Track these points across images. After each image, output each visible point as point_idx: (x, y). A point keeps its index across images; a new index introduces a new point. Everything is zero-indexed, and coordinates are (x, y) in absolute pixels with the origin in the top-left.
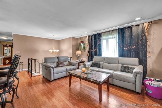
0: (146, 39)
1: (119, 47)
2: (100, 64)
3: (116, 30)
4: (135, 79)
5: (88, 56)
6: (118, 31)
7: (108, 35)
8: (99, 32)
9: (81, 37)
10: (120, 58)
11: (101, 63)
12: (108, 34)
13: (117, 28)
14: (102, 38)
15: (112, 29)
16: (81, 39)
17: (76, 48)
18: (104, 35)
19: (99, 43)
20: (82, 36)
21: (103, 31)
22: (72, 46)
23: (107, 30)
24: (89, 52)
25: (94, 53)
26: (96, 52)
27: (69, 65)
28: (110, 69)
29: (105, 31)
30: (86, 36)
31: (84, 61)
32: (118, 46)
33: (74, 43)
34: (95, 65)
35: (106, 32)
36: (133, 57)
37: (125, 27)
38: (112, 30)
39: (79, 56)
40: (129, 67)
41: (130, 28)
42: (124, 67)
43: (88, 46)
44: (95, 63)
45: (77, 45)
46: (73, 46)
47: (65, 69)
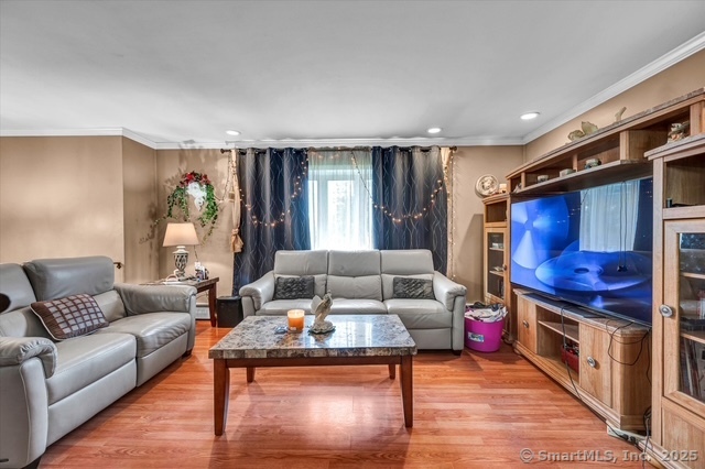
0: (446, 196)
1: (376, 212)
2: (313, 284)
3: (365, 149)
4: (449, 313)
5: (238, 250)
6: (371, 154)
7: (334, 164)
8: (297, 145)
9: (189, 146)
10: (382, 251)
11: (316, 276)
12: (335, 159)
13: (371, 143)
14: (310, 172)
15: (351, 143)
16: (181, 161)
17: (152, 205)
18: (318, 162)
19: (298, 192)
20: (192, 142)
21: (317, 144)
22: (126, 192)
23: (331, 144)
24: (241, 233)
25: (269, 234)
26: (280, 229)
27: (127, 314)
28: (356, 295)
29: (324, 146)
30: (223, 151)
31: (217, 279)
32: (374, 208)
33: (139, 175)
34: (291, 291)
35: (327, 150)
36: (414, 248)
37: (395, 147)
38: (352, 146)
39: (181, 250)
40: (416, 280)
41: (407, 152)
42: (405, 282)
43: (238, 199)
44: (293, 282)
45: (155, 188)
46: (128, 193)
47: (132, 341)
